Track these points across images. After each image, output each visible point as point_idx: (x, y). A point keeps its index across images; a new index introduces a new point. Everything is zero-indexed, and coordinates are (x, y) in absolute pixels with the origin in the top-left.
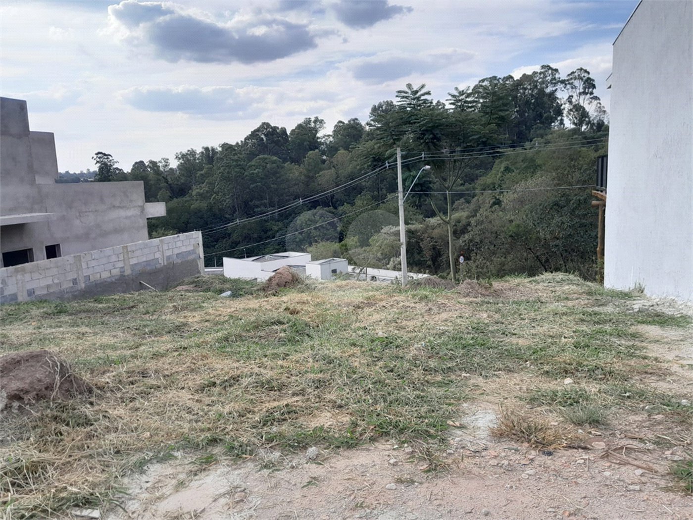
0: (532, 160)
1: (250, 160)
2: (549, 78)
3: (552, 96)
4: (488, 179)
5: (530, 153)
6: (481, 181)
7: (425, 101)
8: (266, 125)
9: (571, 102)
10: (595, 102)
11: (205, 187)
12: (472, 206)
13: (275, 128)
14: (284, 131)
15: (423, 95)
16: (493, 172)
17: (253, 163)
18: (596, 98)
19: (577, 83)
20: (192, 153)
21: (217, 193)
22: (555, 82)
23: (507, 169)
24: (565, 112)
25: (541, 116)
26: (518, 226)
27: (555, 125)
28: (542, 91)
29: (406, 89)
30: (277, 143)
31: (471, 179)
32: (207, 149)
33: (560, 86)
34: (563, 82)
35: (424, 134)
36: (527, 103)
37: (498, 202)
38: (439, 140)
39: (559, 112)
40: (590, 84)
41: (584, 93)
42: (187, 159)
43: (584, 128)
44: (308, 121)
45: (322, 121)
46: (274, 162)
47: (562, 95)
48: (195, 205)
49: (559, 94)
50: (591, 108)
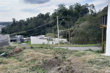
0: (84, 19)
1: (38, 19)
2: (87, 6)
3: (87, 9)
4: (77, 22)
5: (84, 18)
6: (76, 22)
7: (64, 7)
8: (41, 14)
9: (90, 10)
10: (94, 10)
11: (30, 24)
12: (74, 27)
13: (42, 14)
14: (44, 15)
15: (64, 6)
16: (78, 21)
17: (38, 20)
18: (95, 9)
19: (91, 6)
20: (29, 18)
21: (32, 25)
22: (88, 6)
23: (80, 21)
24: (90, 11)
25: (85, 12)
26: (82, 31)
27: (88, 13)
28: (86, 8)
29: (60, 5)
30: (43, 17)
31: (74, 22)
32: (31, 18)
33: (89, 7)
34: (89, 6)
35: (64, 13)
36: (83, 10)
37: (78, 26)
38: (67, 14)
39: (89, 11)
40: (94, 7)
41: (93, 8)
42: (28, 19)
43: (93, 14)
44: (48, 13)
45: (50, 13)
46: (42, 20)
47: (89, 8)
48: (29, 27)
49: (88, 8)
50: (94, 11)
